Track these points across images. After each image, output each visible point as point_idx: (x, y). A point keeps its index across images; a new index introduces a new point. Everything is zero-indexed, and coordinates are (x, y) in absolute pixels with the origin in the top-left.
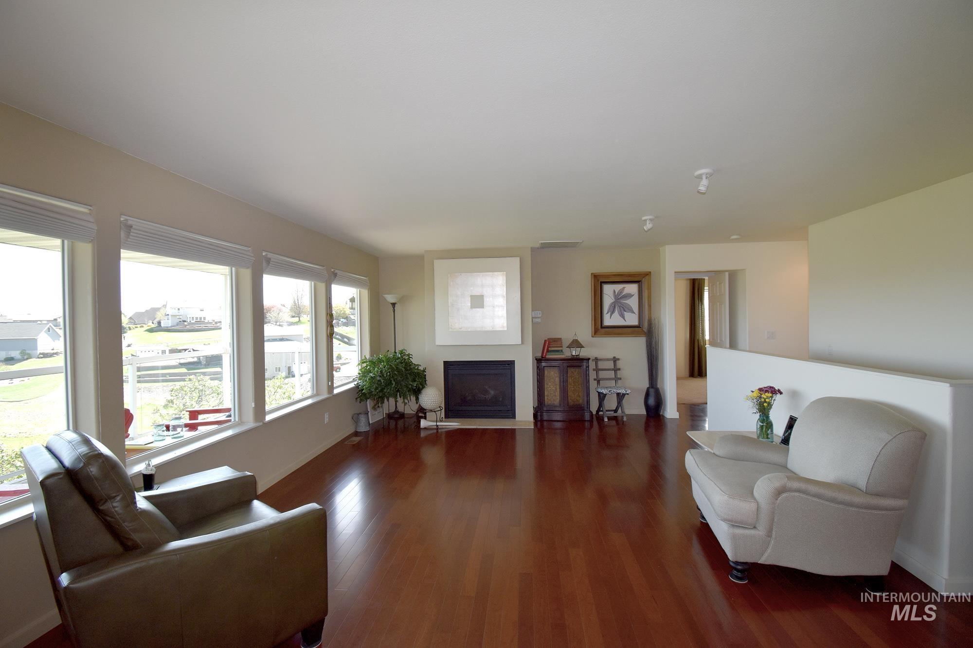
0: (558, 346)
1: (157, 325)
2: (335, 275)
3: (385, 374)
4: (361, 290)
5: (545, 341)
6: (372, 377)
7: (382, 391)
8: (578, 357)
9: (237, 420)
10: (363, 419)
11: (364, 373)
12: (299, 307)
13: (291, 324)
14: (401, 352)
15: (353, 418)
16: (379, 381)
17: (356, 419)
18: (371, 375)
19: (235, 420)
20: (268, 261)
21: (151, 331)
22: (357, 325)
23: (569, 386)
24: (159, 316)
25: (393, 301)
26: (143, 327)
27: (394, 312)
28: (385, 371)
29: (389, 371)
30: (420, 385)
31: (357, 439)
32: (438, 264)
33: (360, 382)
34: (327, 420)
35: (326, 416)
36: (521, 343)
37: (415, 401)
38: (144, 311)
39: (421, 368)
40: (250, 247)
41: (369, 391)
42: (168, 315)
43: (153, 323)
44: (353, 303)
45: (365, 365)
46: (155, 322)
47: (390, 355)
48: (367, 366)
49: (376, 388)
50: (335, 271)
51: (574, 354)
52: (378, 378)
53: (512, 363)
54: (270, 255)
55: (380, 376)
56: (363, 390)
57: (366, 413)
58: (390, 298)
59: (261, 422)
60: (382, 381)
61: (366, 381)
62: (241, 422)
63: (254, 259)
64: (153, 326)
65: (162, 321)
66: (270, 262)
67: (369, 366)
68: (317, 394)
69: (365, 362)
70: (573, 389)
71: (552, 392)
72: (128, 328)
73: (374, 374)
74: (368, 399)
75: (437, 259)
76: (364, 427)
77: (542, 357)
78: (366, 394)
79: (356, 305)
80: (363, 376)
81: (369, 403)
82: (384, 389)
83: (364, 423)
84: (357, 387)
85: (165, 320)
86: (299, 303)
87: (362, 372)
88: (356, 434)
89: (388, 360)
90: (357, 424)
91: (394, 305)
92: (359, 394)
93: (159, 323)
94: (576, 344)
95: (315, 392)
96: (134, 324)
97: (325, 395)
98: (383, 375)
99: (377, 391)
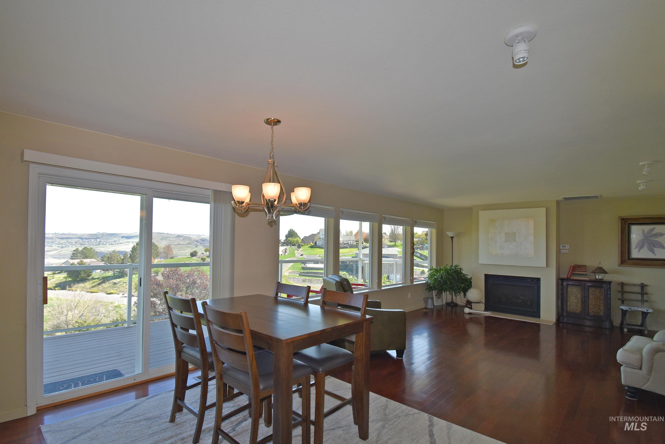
0: (582, 271)
1: (314, 244)
2: (416, 222)
3: (444, 277)
4: (431, 229)
5: (571, 266)
6: (436, 278)
7: (441, 286)
8: (602, 280)
9: (371, 287)
10: (430, 301)
11: (431, 276)
12: (395, 235)
13: (390, 246)
14: (456, 266)
15: (424, 300)
16: (440, 281)
17: (426, 300)
18: (435, 277)
19: (370, 287)
20: (385, 218)
21: (312, 247)
22: (428, 249)
23: (590, 301)
24: (316, 238)
25: (452, 236)
26: (308, 245)
27: (452, 242)
28: (444, 276)
29: (446, 276)
30: (466, 286)
31: (426, 311)
32: (481, 213)
33: (429, 281)
34: (410, 296)
35: (409, 295)
36: (545, 266)
37: (464, 296)
38: (308, 236)
39: (469, 277)
40: (378, 213)
41: (433, 286)
42: (320, 238)
43: (313, 243)
44: (427, 236)
45: (432, 271)
46: (314, 242)
47: (448, 267)
48: (433, 273)
49: (438, 285)
50: (416, 220)
51: (597, 277)
52: (439, 279)
53: (538, 280)
54: (386, 216)
55: (441, 278)
56: (430, 285)
57: (432, 298)
58: (450, 234)
59: (380, 289)
60: (442, 281)
61: (432, 280)
62: (372, 288)
63: (379, 218)
64: (313, 244)
65: (317, 242)
66: (385, 219)
67: (434, 272)
68: (405, 283)
69: (432, 270)
70: (594, 303)
71: (574, 304)
72: (301, 245)
73: (437, 277)
74: (433, 290)
75: (481, 210)
76: (430, 306)
77: (567, 278)
78: (432, 287)
79: (428, 237)
80: (430, 277)
81: (434, 293)
82: (443, 285)
83: (431, 303)
84: (427, 283)
85: (318, 241)
86: (396, 232)
87: (430, 275)
88: (426, 308)
89: (446, 270)
90: (426, 304)
91: (452, 238)
92: (428, 287)
93: (316, 243)
94: (601, 270)
95: (404, 282)
96: (304, 243)
97: (409, 284)
98: (442, 278)
99: (438, 286)
